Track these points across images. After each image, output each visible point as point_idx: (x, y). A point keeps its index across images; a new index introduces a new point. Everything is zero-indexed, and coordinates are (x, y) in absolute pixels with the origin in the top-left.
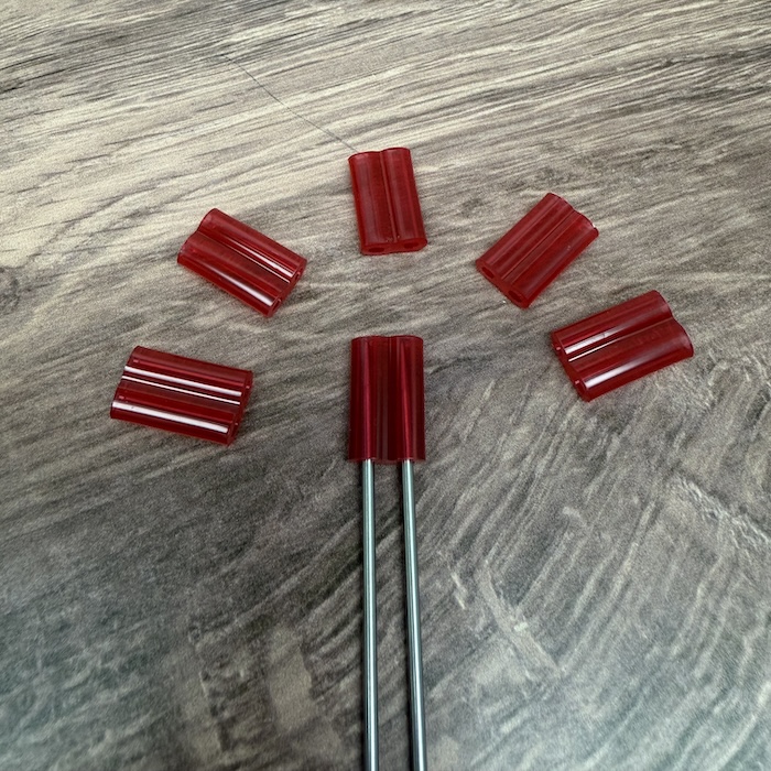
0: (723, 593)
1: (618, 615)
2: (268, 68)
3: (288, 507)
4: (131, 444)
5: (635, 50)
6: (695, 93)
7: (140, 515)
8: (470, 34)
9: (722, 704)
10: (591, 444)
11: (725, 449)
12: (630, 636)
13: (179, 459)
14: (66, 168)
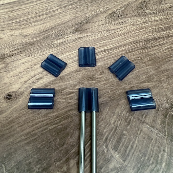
0: (155, 146)
1: (135, 152)
2: (61, 48)
3: (71, 135)
4: (40, 125)
5: (130, 40)
6: (142, 48)
7: (43, 140)
8: (99, 39)
9: (156, 168)
10: (128, 118)
11: (153, 117)
12: (138, 156)
13: (50, 127)
14: (24, 71)
